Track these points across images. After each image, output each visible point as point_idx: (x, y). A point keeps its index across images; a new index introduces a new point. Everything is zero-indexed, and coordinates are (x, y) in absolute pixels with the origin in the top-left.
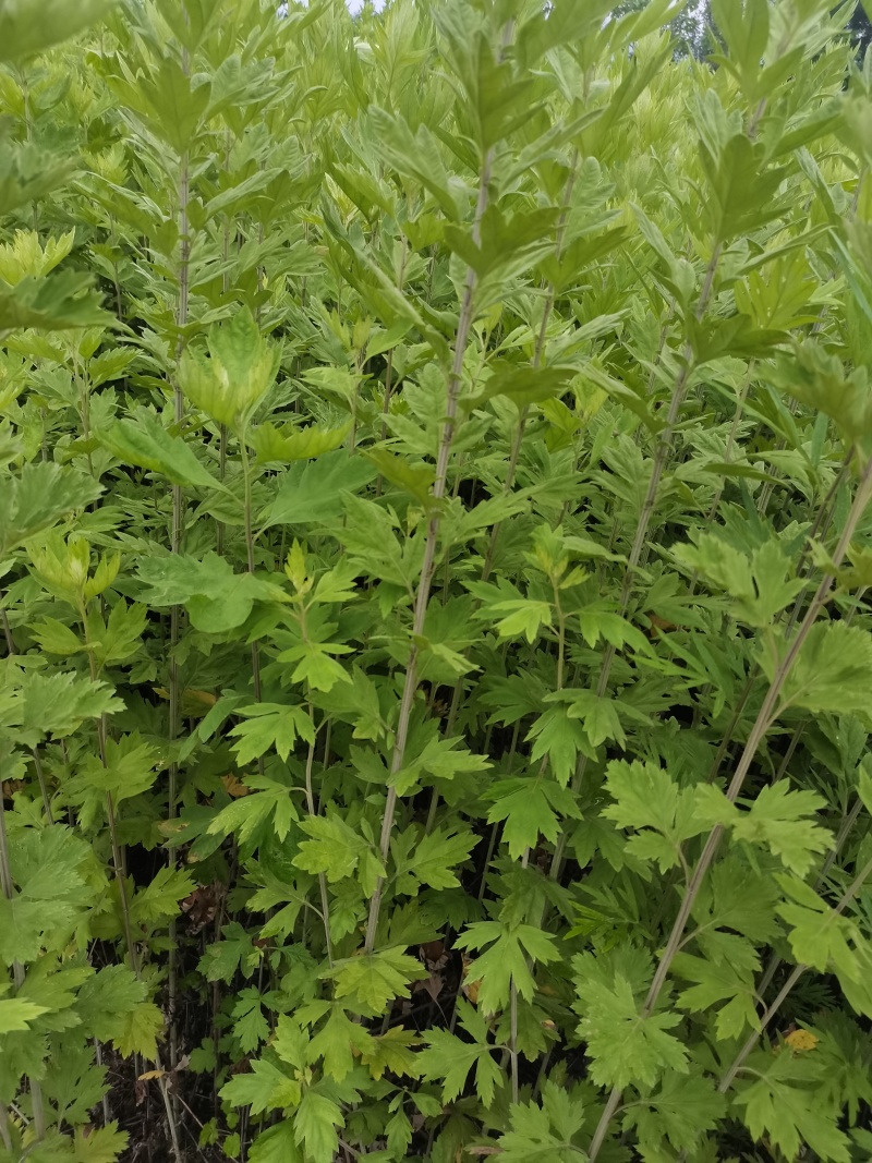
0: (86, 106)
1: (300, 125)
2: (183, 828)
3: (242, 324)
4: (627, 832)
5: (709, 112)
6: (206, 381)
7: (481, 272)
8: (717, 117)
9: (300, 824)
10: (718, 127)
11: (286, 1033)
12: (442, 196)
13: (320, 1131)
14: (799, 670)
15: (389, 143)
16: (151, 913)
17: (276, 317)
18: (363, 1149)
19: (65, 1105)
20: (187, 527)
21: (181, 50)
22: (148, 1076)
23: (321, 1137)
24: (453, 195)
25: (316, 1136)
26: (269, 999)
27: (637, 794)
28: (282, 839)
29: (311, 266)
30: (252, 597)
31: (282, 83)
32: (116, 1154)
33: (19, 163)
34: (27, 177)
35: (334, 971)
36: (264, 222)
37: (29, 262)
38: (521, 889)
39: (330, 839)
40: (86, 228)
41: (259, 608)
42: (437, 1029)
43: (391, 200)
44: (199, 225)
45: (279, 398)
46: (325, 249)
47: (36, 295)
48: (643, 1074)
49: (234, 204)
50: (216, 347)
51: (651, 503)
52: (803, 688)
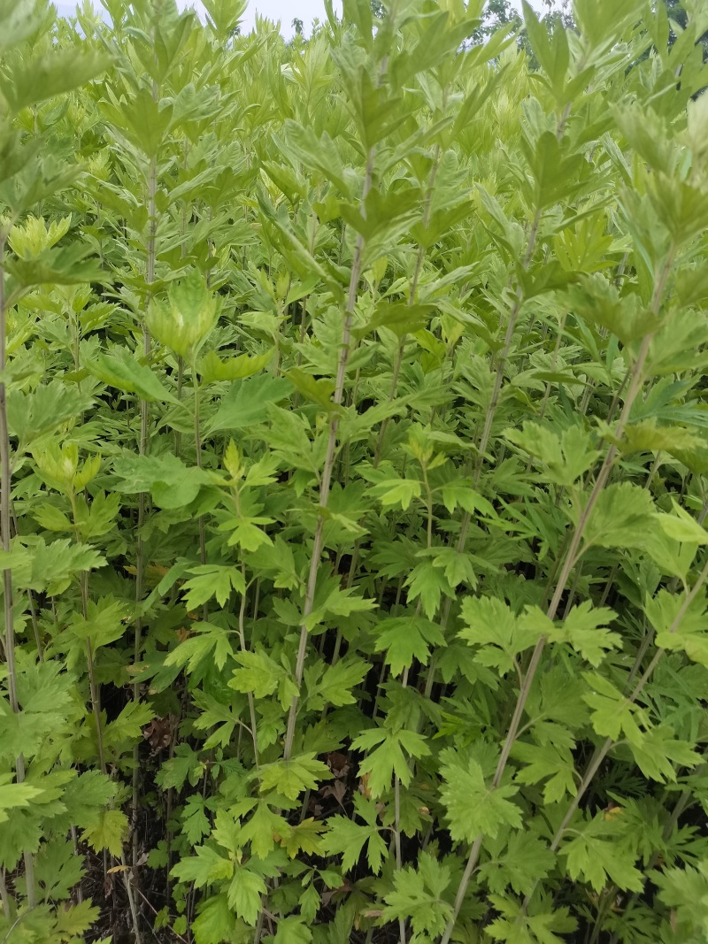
0: (80, 122)
1: (242, 133)
2: (145, 669)
3: (194, 281)
4: (477, 646)
5: (532, 114)
6: (167, 322)
7: (367, 236)
8: (538, 117)
9: (234, 656)
10: (539, 125)
11: (223, 823)
12: (339, 183)
13: (248, 897)
14: (598, 521)
15: (300, 146)
16: (119, 736)
17: (222, 277)
18: (282, 916)
19: (51, 886)
20: (152, 435)
21: (151, 81)
22: (115, 870)
23: (248, 902)
24: (346, 182)
25: (245, 901)
26: (210, 803)
27: (484, 620)
28: (220, 668)
29: (249, 238)
30: (199, 483)
31: (226, 103)
32: (90, 924)
33: (43, 168)
34: (49, 178)
35: (260, 772)
36: (214, 206)
37: (37, 240)
38: (401, 703)
39: (257, 668)
40: (78, 214)
41: (205, 491)
42: (338, 816)
43: (305, 187)
44: (163, 208)
45: (224, 339)
46: (259, 225)
47: (53, 261)
48: (489, 830)
49: (190, 192)
50: (174, 297)
51: (494, 404)
52: (600, 533)
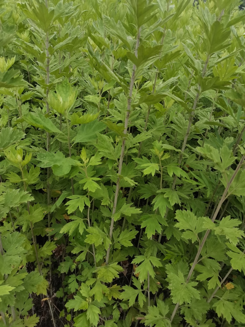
0: (17, 19)
1: (80, 22)
2: (52, 230)
3: (65, 83)
4: (183, 231)
5: (206, 14)
6: (56, 101)
7: (138, 65)
8: (208, 16)
9: (87, 230)
10: (208, 19)
11: (84, 288)
12: (125, 42)
14: (233, 183)
15: (109, 26)
16: (44, 255)
17: (75, 80)
18: (106, 319)
19: (21, 310)
20: (51, 144)
22: (44, 299)
24: (129, 42)
25: (93, 317)
26: (78, 277)
27: (185, 219)
28: (81, 234)
29: (85, 64)
30: (71, 164)
31: (75, 9)
32: (36, 323)
35: (97, 270)
36: (71, 52)
38: (150, 246)
39: (95, 234)
40: (19, 55)
41: (73, 168)
42: (127, 286)
43: (109, 44)
44: (52, 54)
45: (76, 104)
46: (88, 59)
47: (3, 77)
48: (187, 300)
49: (62, 47)
50: (58, 90)
51: (188, 134)
52: (235, 189)
